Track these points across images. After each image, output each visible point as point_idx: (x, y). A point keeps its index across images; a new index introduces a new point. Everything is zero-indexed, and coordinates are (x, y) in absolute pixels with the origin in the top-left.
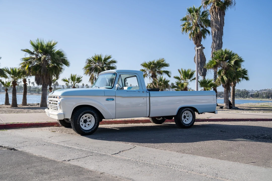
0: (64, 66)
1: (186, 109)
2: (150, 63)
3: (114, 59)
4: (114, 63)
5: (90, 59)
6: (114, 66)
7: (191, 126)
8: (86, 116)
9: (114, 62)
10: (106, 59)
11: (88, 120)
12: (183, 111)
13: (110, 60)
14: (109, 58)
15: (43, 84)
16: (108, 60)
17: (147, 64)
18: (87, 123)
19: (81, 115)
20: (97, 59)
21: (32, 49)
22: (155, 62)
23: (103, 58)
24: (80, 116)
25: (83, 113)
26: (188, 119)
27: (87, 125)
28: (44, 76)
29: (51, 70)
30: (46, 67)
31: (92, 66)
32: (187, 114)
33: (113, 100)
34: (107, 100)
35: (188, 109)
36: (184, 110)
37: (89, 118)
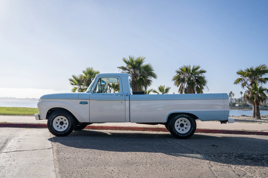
0: (152, 79)
1: (180, 116)
2: (248, 71)
3: (203, 69)
5: (178, 70)
6: (202, 76)
8: (62, 119)
9: (204, 72)
10: (194, 70)
12: (176, 118)
13: (199, 70)
16: (197, 70)
19: (54, 117)
20: (185, 70)
21: (125, 65)
22: (254, 68)
24: (52, 118)
26: (186, 128)
27: (63, 127)
31: (180, 77)
32: (185, 122)
33: (86, 103)
34: (81, 103)
35: (184, 115)
36: (178, 116)
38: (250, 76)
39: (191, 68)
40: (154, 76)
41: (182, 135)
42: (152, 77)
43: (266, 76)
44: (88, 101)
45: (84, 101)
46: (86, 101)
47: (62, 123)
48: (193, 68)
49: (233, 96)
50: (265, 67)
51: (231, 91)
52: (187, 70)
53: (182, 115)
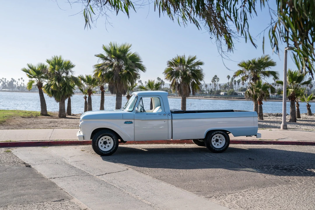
0: (140, 72)
1: (216, 132)
2: (250, 63)
3: (200, 60)
4: (200, 66)
5: (171, 61)
6: (199, 69)
8: (105, 138)
9: (201, 64)
10: (190, 61)
12: (213, 134)
13: (195, 61)
15: (116, 92)
16: (193, 61)
17: (246, 64)
18: (107, 145)
19: (99, 137)
20: (179, 61)
21: (105, 54)
22: (257, 60)
24: (98, 138)
25: (101, 135)
26: (220, 143)
27: (107, 147)
28: (117, 84)
29: (124, 77)
31: (173, 69)
32: (219, 137)
33: (131, 123)
34: (126, 123)
35: (220, 132)
37: (108, 140)
38: (252, 69)
39: (186, 59)
40: (143, 69)
41: (218, 150)
42: (140, 70)
43: (270, 69)
44: (133, 121)
45: (128, 120)
46: (130, 120)
47: (105, 143)
48: (189, 59)
49: (218, 81)
50: (268, 59)
51: (215, 75)
52: (182, 61)
53: (218, 132)
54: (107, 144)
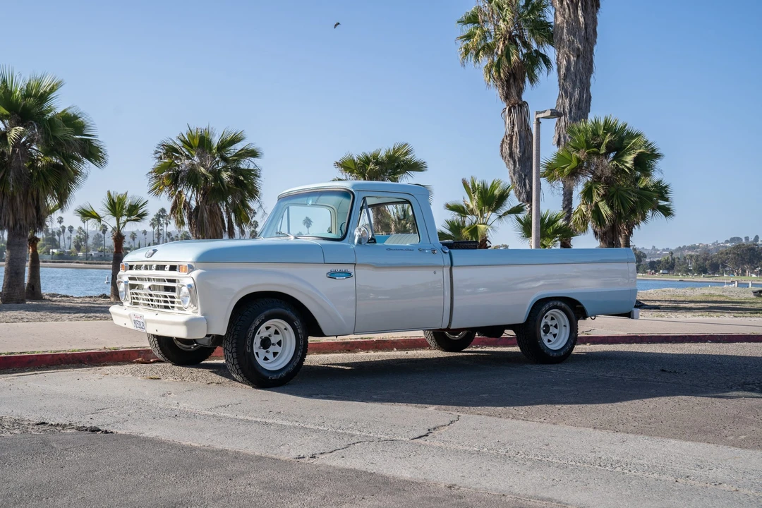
2: (367, 161)
3: (252, 144)
4: (252, 159)
5: (171, 143)
6: (251, 168)
7: (565, 356)
8: (268, 328)
11: (274, 339)
12: (543, 310)
14: (235, 140)
15: (11, 224)
16: (232, 147)
17: (355, 164)
18: (272, 349)
19: (258, 323)
20: (196, 142)
23: (216, 141)
24: (253, 327)
25: (262, 316)
26: (555, 336)
27: (270, 356)
28: (18, 199)
29: (42, 177)
30: (24, 168)
31: (178, 166)
32: (552, 319)
33: (349, 275)
34: (332, 275)
35: (559, 303)
36: (547, 306)
37: (276, 333)
45: (339, 268)
47: (266, 343)
48: (222, 139)
53: (555, 303)
54: (272, 347)
